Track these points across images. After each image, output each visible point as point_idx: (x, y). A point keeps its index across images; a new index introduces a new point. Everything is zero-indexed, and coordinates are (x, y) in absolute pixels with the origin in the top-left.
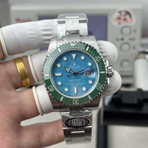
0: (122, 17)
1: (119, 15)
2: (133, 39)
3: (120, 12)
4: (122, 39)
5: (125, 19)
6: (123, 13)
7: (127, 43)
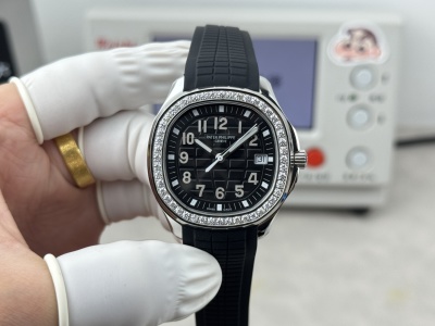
0: (355, 44)
1: (347, 37)
2: (379, 98)
3: (350, 32)
4: (353, 98)
5: (362, 49)
6: (359, 34)
7: (363, 107)
